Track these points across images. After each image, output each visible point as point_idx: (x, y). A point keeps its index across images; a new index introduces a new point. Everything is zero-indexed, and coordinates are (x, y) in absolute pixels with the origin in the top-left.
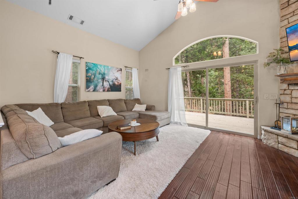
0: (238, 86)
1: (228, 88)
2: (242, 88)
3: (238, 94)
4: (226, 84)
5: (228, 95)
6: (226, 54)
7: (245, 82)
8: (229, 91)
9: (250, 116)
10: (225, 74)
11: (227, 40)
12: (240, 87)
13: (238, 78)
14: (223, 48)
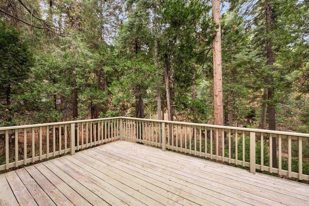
0: (232, 98)
1: (219, 101)
2: (236, 101)
3: (232, 109)
4: (216, 96)
5: (219, 111)
6: (216, 52)
7: (240, 95)
8: (219, 106)
9: (258, 168)
10: (215, 82)
11: (217, 30)
12: (234, 99)
13: (233, 88)
14: (214, 44)
